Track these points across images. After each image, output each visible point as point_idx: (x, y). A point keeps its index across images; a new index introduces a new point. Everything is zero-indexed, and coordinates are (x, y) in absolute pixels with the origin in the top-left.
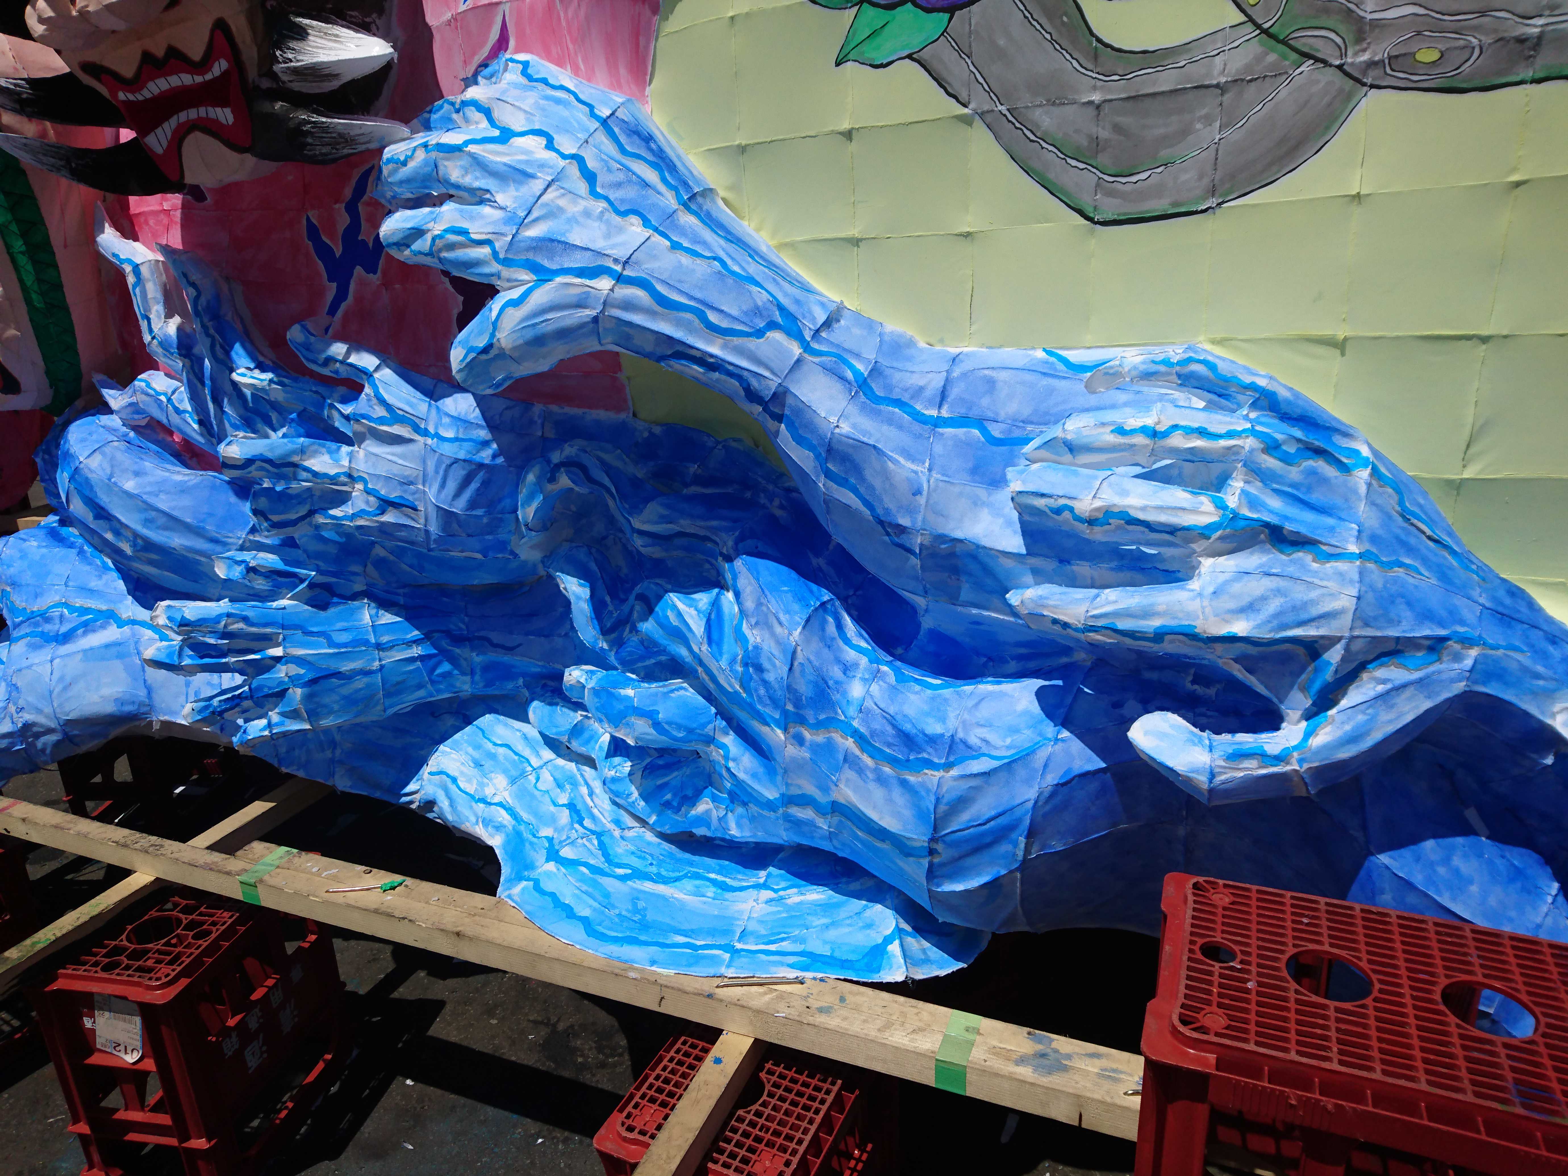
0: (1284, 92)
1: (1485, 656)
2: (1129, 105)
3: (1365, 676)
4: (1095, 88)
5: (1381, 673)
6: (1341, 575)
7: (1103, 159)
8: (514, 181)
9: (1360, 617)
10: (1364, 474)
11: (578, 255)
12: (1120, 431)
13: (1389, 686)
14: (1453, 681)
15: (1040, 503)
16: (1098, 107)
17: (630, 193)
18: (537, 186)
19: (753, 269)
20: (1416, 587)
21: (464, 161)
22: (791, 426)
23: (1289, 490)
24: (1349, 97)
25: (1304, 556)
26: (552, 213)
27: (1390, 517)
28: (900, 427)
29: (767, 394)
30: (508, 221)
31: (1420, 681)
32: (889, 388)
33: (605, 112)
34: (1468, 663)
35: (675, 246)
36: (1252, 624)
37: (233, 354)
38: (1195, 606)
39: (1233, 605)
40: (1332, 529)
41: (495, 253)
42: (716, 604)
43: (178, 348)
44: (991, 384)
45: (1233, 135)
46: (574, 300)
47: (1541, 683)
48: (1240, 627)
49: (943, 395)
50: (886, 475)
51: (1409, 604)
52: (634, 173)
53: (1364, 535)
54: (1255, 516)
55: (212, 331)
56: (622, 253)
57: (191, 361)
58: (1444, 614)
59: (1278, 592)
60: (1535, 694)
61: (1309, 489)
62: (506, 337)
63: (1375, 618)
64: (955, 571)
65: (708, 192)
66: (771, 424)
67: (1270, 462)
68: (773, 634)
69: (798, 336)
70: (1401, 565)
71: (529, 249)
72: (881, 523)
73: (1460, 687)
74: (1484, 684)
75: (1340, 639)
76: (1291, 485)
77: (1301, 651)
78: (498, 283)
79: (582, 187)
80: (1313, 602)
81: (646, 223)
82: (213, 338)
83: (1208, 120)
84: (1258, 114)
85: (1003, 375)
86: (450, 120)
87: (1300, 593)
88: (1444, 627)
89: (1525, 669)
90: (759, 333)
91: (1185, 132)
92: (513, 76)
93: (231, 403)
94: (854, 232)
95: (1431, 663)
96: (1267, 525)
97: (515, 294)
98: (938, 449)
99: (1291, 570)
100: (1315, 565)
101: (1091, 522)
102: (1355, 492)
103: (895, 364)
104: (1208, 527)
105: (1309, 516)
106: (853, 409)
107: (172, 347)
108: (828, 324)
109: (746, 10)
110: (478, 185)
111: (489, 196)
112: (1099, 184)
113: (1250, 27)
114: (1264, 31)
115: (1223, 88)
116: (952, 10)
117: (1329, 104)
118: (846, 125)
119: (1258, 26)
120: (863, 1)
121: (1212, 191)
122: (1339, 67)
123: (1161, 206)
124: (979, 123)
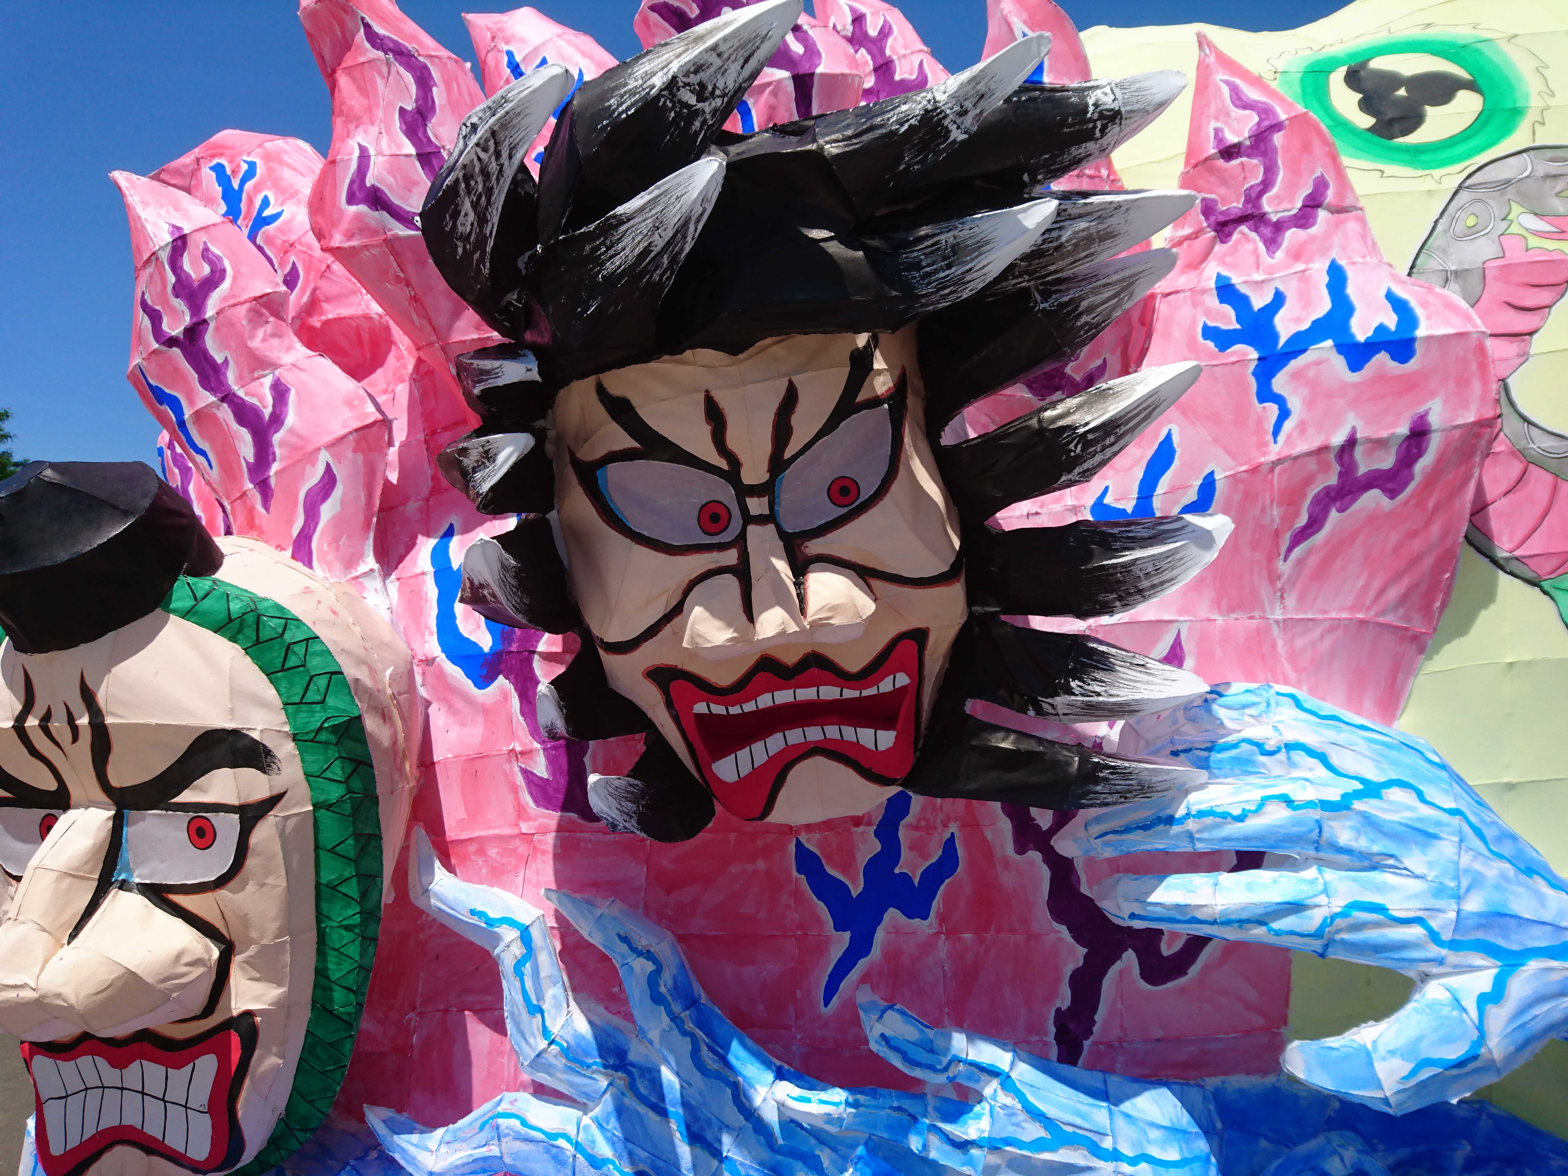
8: (1416, 843)
11: (1537, 930)
37: (731, 1058)
43: (601, 1056)
55: (690, 1026)
57: (630, 1074)
82: (692, 1036)
86: (1252, 762)
93: (740, 1141)
107: (588, 1054)
109: (1528, 658)
110: (1375, 848)
111: (1391, 862)
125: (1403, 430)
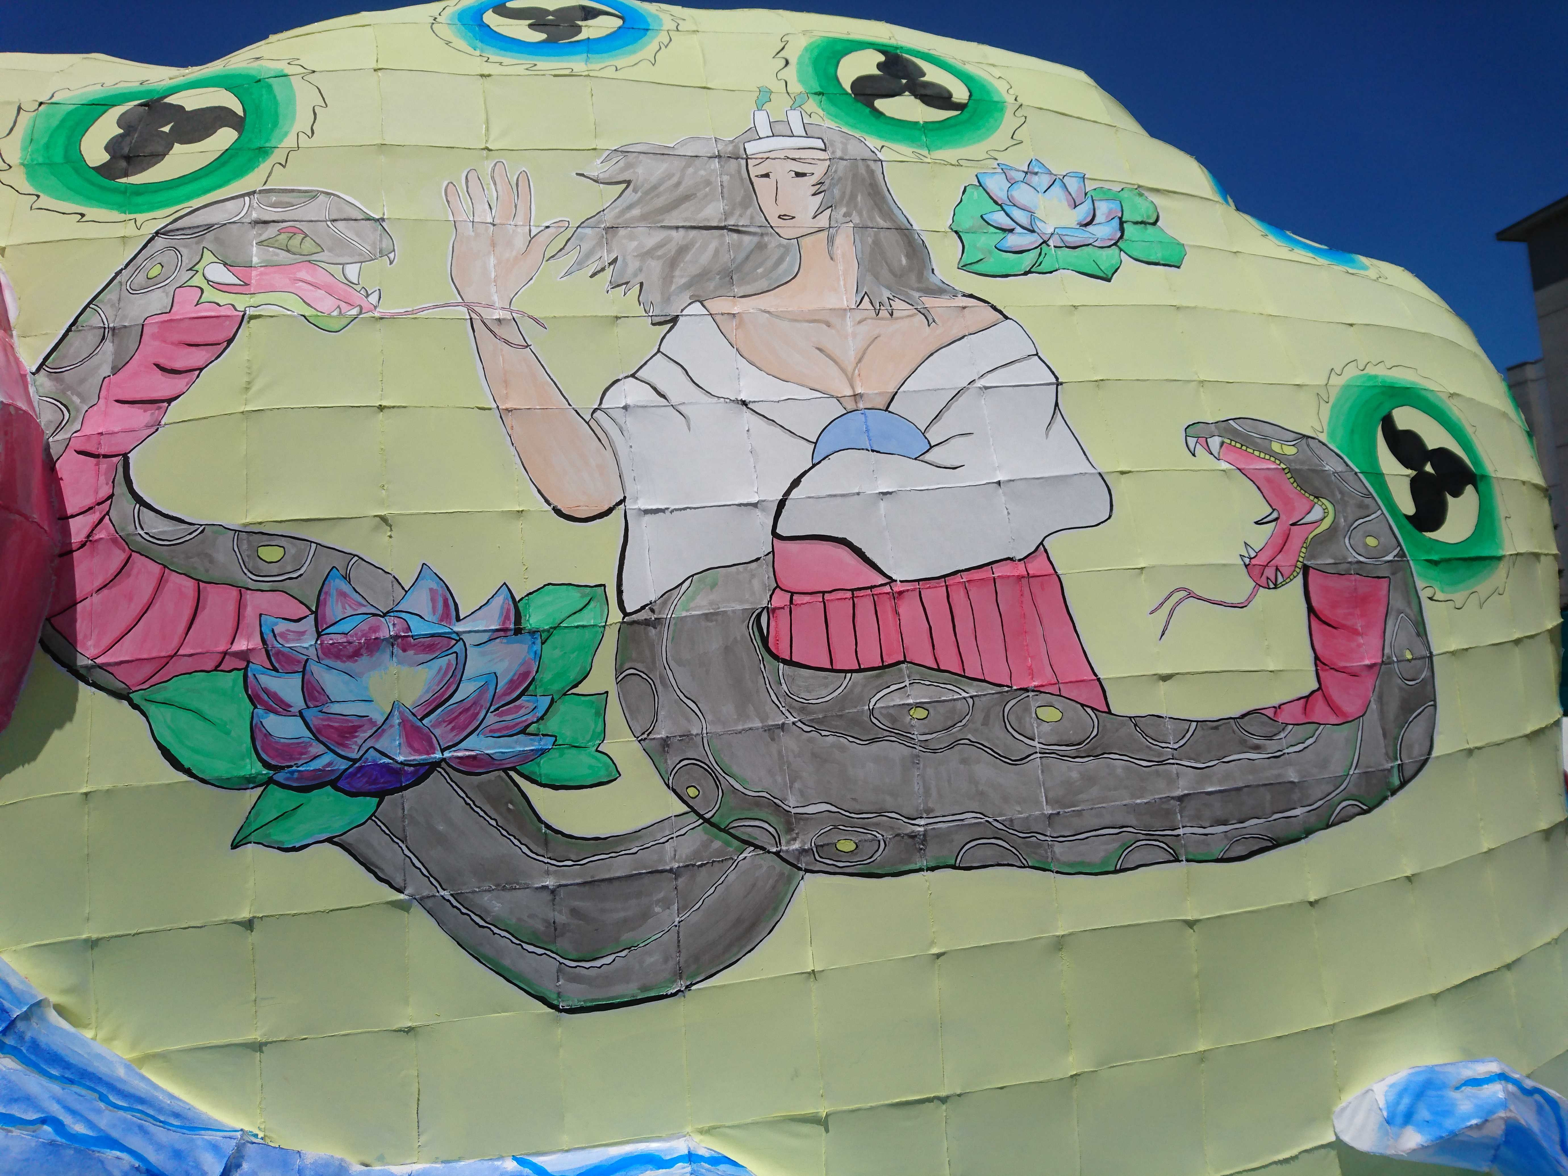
0: (732, 877)
4: (547, 873)
7: (564, 943)
16: (552, 891)
24: (789, 880)
45: (692, 917)
65: (39, 1010)
83: (666, 904)
84: (712, 896)
91: (645, 915)
94: (256, 1034)
109: (107, 786)
112: (560, 970)
113: (693, 817)
114: (706, 821)
115: (675, 873)
116: (381, 795)
117: (774, 887)
118: (245, 914)
119: (701, 816)
120: (270, 781)
121: (679, 974)
122: (777, 854)
123: (631, 990)
124: (416, 908)
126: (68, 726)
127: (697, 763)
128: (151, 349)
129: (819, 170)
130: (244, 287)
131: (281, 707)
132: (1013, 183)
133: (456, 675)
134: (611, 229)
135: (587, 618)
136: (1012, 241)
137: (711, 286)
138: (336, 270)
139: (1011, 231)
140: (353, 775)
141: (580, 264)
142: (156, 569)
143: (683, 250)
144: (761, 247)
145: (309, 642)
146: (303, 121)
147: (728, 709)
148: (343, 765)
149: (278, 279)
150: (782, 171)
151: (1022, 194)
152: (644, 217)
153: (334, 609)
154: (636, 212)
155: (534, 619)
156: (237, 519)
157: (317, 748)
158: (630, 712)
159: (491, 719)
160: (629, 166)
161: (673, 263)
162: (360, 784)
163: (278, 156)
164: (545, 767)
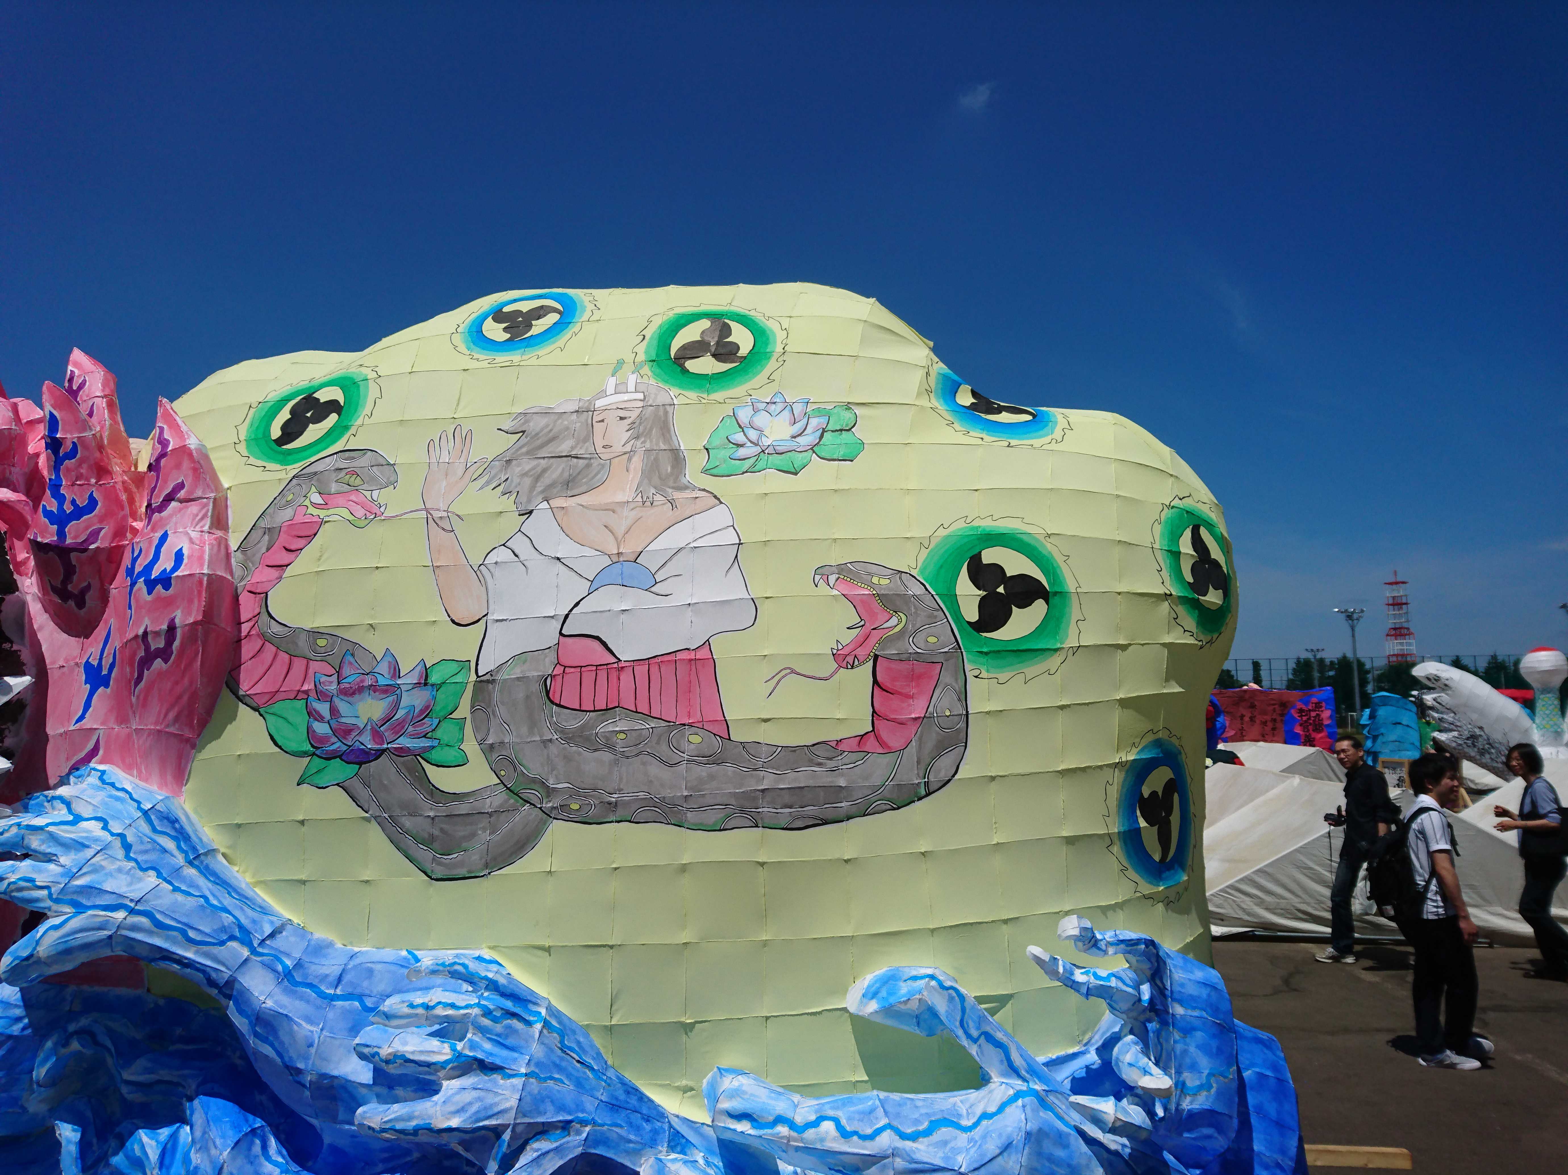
0: (517, 819)
1: (595, 1131)
2: (447, 819)
3: (528, 1148)
4: (431, 809)
5: (536, 1145)
6: (513, 1086)
7: (436, 845)
8: (75, 849)
9: (520, 1110)
10: (538, 1026)
11: (107, 897)
12: (412, 1006)
13: (540, 1153)
14: (575, 1147)
15: (366, 1051)
16: (433, 819)
17: (152, 857)
18: (89, 853)
19: (228, 901)
20: (559, 1091)
21: (43, 836)
22: (237, 1004)
23: (495, 1038)
24: (545, 824)
25: (497, 1077)
26: (96, 870)
27: (552, 1050)
28: (308, 1002)
29: (222, 982)
30: (63, 875)
31: (557, 1148)
32: (306, 976)
33: (147, 806)
34: (584, 1135)
35: (176, 889)
36: (461, 1119)
38: (431, 1111)
39: (453, 1108)
40: (515, 1060)
41: (50, 895)
42: (174, 1137)
44: (370, 971)
45: (495, 837)
46: (97, 925)
47: (631, 1145)
48: (454, 1123)
49: (339, 980)
50: (292, 1034)
51: (552, 1102)
52: (158, 844)
53: (532, 1063)
54: (471, 1054)
56: (136, 896)
58: (573, 1106)
59: (479, 1099)
60: (628, 1152)
61: (507, 1037)
62: (43, 951)
63: (530, 1111)
64: (334, 1098)
65: (212, 852)
66: (224, 1001)
67: (486, 1022)
68: (209, 1155)
69: (249, 945)
70: (552, 1078)
71: (74, 893)
72: (287, 1067)
73: (579, 1151)
74: (594, 1148)
75: (509, 1125)
76: (496, 1035)
77: (491, 1135)
78: (49, 913)
79: (120, 853)
80: (496, 1104)
81: (159, 875)
83: (484, 829)
84: (505, 828)
85: (378, 967)
86: (41, 808)
87: (490, 1099)
88: (571, 1115)
89: (621, 1137)
90: (222, 943)
91: (473, 835)
92: (93, 779)
94: (303, 877)
95: (564, 1137)
96: (476, 1059)
97: (57, 921)
98: (331, 1015)
99: (489, 1085)
100: (502, 1082)
101: (387, 1062)
102: (533, 1037)
103: (313, 960)
104: (447, 1062)
105: (505, 1053)
106: (277, 990)
108: (272, 935)
109: (247, 752)
110: (49, 850)
111: (54, 858)
112: (434, 859)
113: (502, 786)
114: (508, 788)
115: (490, 814)
116: (360, 764)
117: (537, 826)
118: (301, 818)
119: (505, 786)
120: (314, 754)
121: (486, 866)
122: (540, 808)
123: (463, 872)
124: (373, 822)
125: (165, 627)
126: (234, 723)
127: (507, 758)
128: (283, 540)
129: (634, 415)
130: (325, 506)
131: (320, 718)
132: (756, 411)
133: (396, 706)
134: (509, 462)
135: (458, 679)
136: (742, 452)
137: (555, 491)
138: (368, 494)
139: (742, 446)
140: (349, 753)
141: (488, 483)
142: (274, 649)
143: (544, 471)
144: (588, 466)
145: (333, 687)
146: (367, 410)
147: (524, 730)
148: (344, 748)
149: (341, 500)
150: (612, 417)
151: (761, 420)
152: (528, 453)
153: (346, 671)
154: (524, 450)
155: (434, 679)
156: (308, 626)
157: (334, 739)
158: (476, 729)
159: (411, 729)
160: (526, 422)
161: (537, 479)
162: (352, 758)
163: (352, 431)
164: (434, 755)
